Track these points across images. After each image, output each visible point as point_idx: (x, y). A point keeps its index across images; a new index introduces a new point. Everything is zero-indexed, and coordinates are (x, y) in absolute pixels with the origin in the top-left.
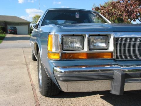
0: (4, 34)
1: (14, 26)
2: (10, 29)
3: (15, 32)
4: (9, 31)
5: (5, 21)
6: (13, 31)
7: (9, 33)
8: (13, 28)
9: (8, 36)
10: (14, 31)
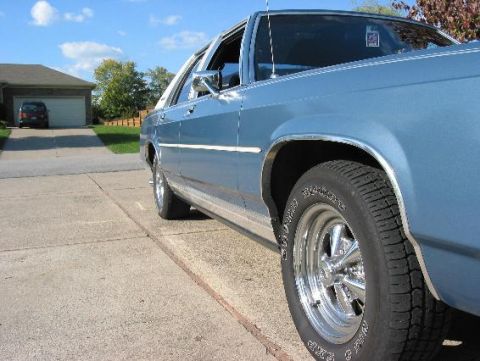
0: (4, 128)
1: (38, 100)
2: (23, 112)
3: (40, 120)
4: (20, 118)
5: (4, 84)
6: (34, 118)
7: (21, 126)
8: (33, 107)
9: (17, 133)
10: (39, 118)
